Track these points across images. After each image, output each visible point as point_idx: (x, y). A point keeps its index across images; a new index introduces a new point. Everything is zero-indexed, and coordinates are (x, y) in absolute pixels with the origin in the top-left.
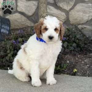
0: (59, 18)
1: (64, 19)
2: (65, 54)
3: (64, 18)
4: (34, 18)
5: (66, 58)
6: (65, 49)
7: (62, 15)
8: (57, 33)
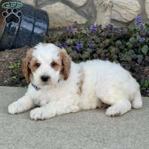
0: (129, 9)
1: (137, 11)
2: (145, 66)
4: (87, 10)
5: (147, 72)
6: (144, 57)
7: (134, 5)
8: (56, 70)
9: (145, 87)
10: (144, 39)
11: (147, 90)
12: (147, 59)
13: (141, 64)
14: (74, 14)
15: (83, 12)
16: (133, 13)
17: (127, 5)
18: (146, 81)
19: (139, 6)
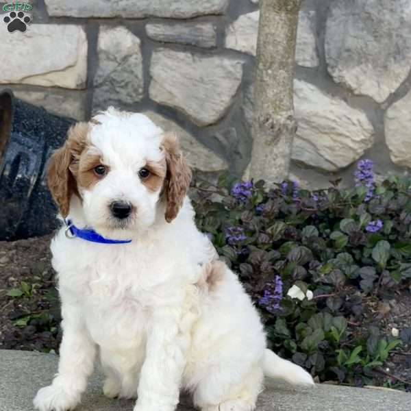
0: (340, 135)
1: (362, 141)
2: (380, 297)
3: (363, 137)
4: (226, 135)
5: (386, 315)
6: (379, 273)
7: (354, 124)
8: (152, 190)
9: (379, 359)
10: (380, 223)
11: (385, 366)
12: (385, 281)
13: (369, 295)
14: (191, 143)
15: (216, 138)
16: (352, 145)
17: (334, 125)
18: (384, 342)
19: (368, 126)
